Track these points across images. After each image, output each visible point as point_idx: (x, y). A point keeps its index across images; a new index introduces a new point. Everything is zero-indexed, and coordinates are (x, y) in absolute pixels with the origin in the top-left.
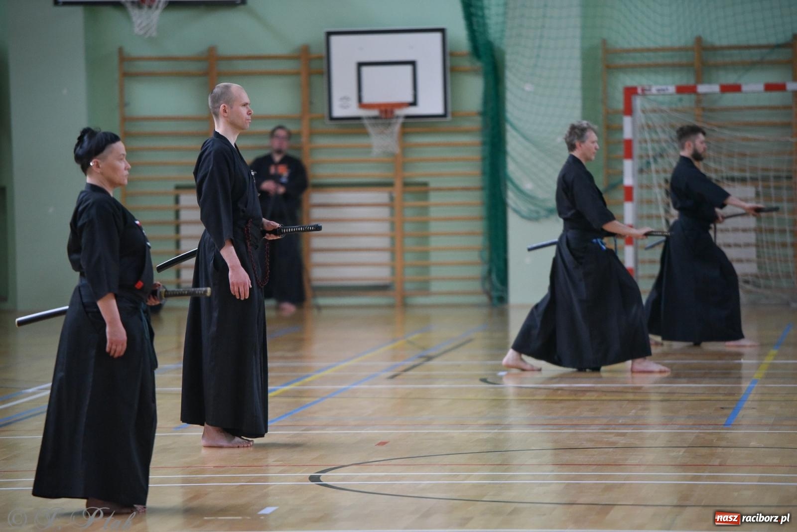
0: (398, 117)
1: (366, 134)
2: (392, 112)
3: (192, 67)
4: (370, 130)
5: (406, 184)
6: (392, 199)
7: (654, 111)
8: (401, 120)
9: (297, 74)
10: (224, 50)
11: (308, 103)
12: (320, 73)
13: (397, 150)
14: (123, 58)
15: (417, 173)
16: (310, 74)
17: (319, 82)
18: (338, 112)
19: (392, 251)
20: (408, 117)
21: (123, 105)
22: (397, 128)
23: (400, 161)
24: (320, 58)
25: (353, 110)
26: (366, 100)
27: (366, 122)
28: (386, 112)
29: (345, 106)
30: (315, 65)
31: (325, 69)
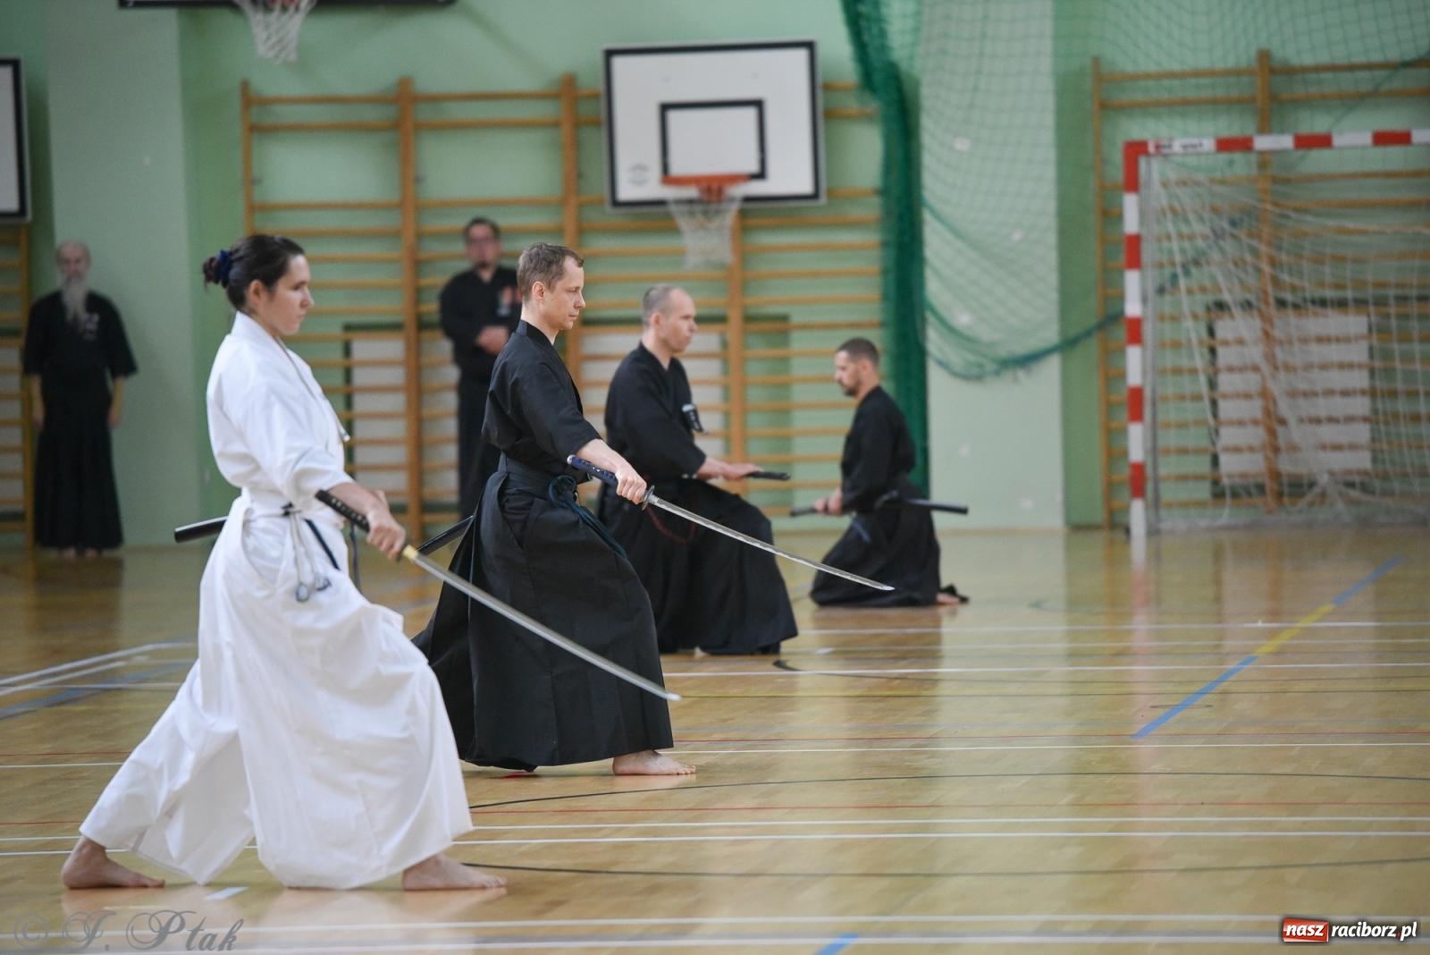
0: (732, 200)
1: (675, 230)
2: (720, 191)
3: (371, 114)
4: (683, 223)
5: (749, 319)
6: (725, 344)
7: (1184, 183)
8: (735, 207)
9: (556, 125)
10: (426, 83)
11: (574, 176)
12: (597, 123)
14: (250, 99)
15: (769, 299)
16: (578, 124)
17: (592, 140)
18: (626, 192)
19: (726, 437)
20: (750, 199)
21: (251, 181)
22: (729, 217)
23: (739, 276)
24: (594, 96)
25: (653, 189)
26: (677, 169)
27: (673, 208)
28: (712, 190)
29: (638, 181)
30: (585, 109)
31: (603, 115)
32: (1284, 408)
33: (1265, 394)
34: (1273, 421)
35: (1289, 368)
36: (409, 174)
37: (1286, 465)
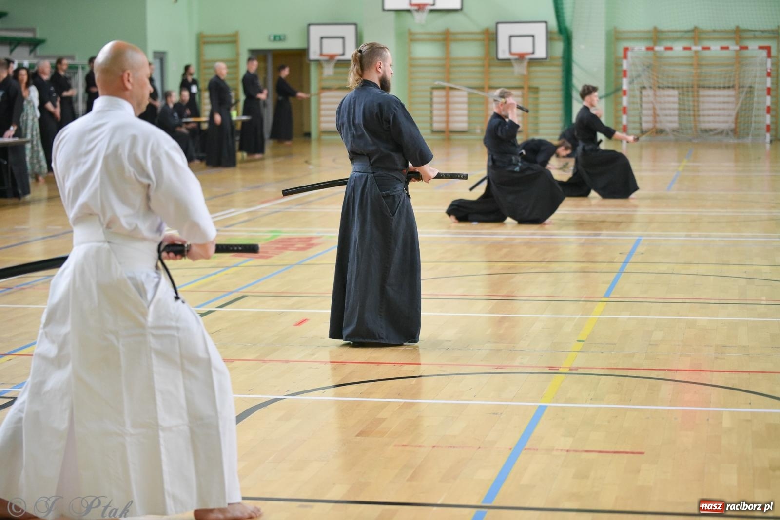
1: (512, 66)
2: (523, 57)
3: (439, 37)
4: (515, 64)
5: (529, 88)
6: (523, 94)
7: (636, 58)
8: (528, 60)
9: (484, 40)
10: (453, 29)
11: (488, 53)
12: (493, 40)
13: (525, 72)
14: (410, 33)
15: (535, 83)
16: (488, 40)
17: (492, 44)
18: (501, 56)
19: (522, 116)
20: (531, 59)
21: (410, 53)
22: (525, 63)
23: (526, 78)
24: (493, 34)
25: (507, 56)
26: (513, 51)
27: (513, 62)
28: (521, 57)
29: (503, 54)
30: (490, 37)
31: (495, 38)
32: (658, 112)
33: (654, 109)
34: (655, 115)
35: (660, 103)
36: (447, 51)
37: (659, 126)
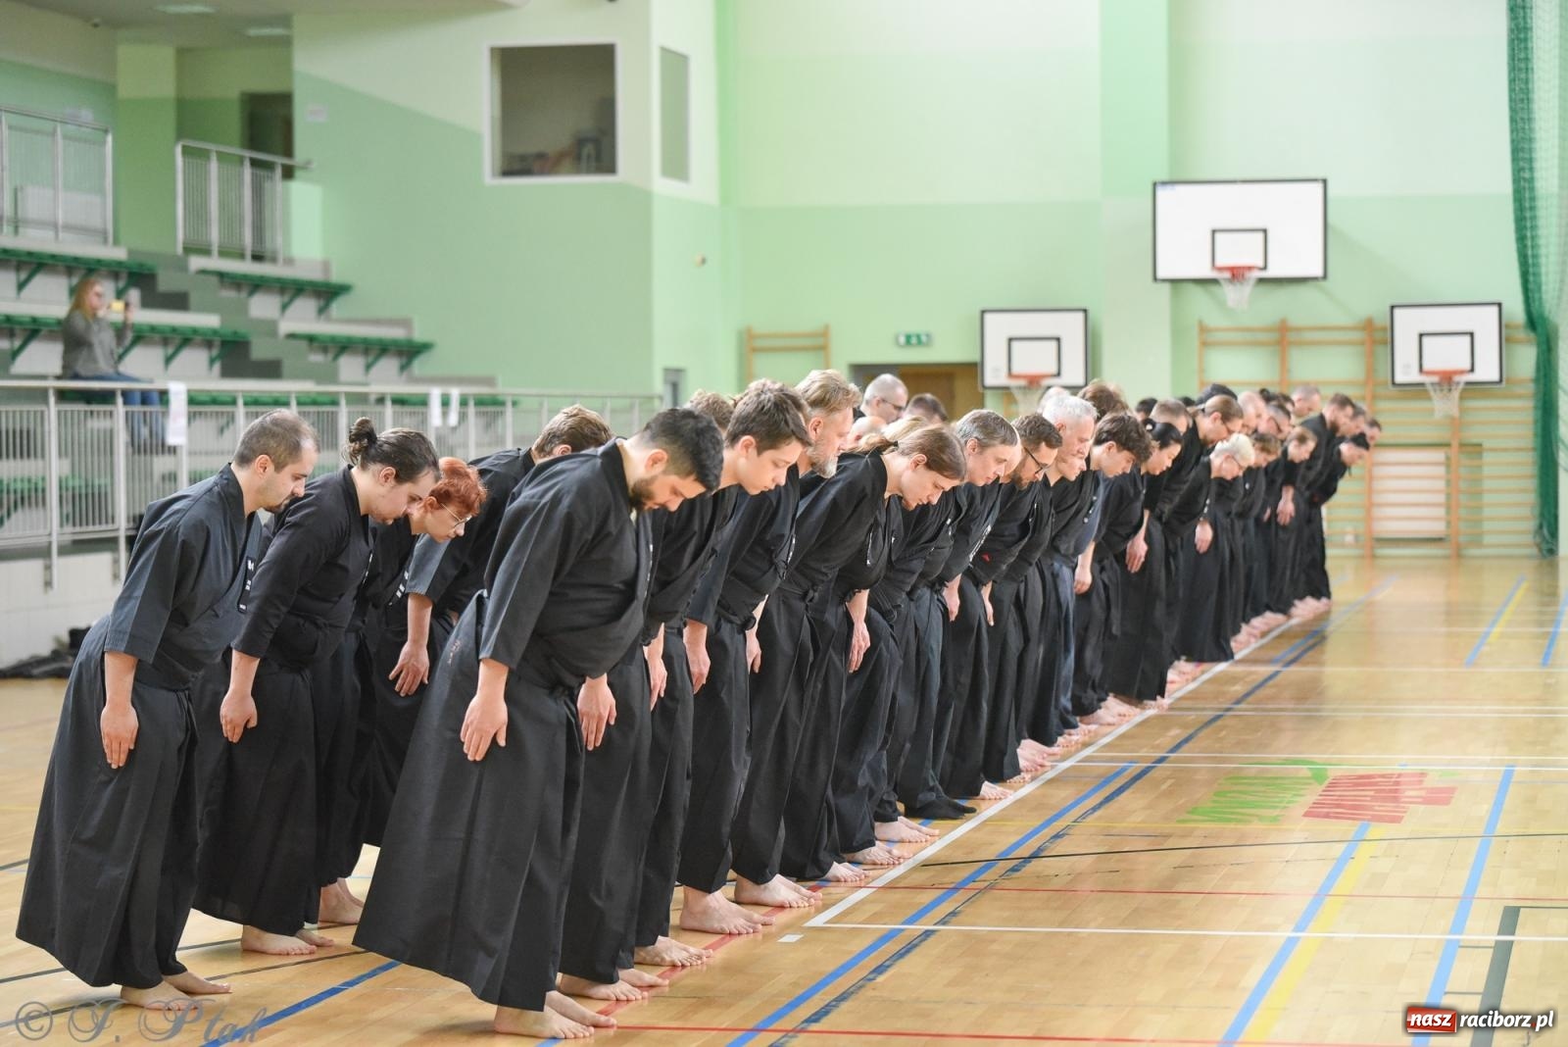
0: (1458, 383)
1: (1429, 398)
2: (1450, 379)
3: (1262, 337)
4: (1432, 393)
5: (1462, 445)
6: (1448, 458)
8: (1461, 386)
9: (1362, 343)
10: (1295, 320)
11: (1371, 370)
12: (1385, 343)
13: (1455, 412)
14: (1203, 329)
15: (1473, 435)
16: (1374, 342)
17: (1382, 352)
18: (1400, 378)
19: (1448, 507)
20: (1468, 383)
22: (1456, 394)
23: (1456, 424)
24: (1384, 329)
25: (1414, 377)
26: (1427, 366)
27: (1429, 388)
28: (1447, 379)
29: (1406, 372)
30: (1378, 336)
31: (1389, 340)
36: (1284, 367)
